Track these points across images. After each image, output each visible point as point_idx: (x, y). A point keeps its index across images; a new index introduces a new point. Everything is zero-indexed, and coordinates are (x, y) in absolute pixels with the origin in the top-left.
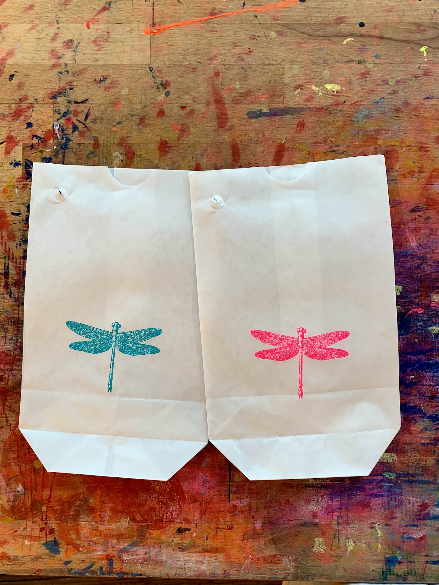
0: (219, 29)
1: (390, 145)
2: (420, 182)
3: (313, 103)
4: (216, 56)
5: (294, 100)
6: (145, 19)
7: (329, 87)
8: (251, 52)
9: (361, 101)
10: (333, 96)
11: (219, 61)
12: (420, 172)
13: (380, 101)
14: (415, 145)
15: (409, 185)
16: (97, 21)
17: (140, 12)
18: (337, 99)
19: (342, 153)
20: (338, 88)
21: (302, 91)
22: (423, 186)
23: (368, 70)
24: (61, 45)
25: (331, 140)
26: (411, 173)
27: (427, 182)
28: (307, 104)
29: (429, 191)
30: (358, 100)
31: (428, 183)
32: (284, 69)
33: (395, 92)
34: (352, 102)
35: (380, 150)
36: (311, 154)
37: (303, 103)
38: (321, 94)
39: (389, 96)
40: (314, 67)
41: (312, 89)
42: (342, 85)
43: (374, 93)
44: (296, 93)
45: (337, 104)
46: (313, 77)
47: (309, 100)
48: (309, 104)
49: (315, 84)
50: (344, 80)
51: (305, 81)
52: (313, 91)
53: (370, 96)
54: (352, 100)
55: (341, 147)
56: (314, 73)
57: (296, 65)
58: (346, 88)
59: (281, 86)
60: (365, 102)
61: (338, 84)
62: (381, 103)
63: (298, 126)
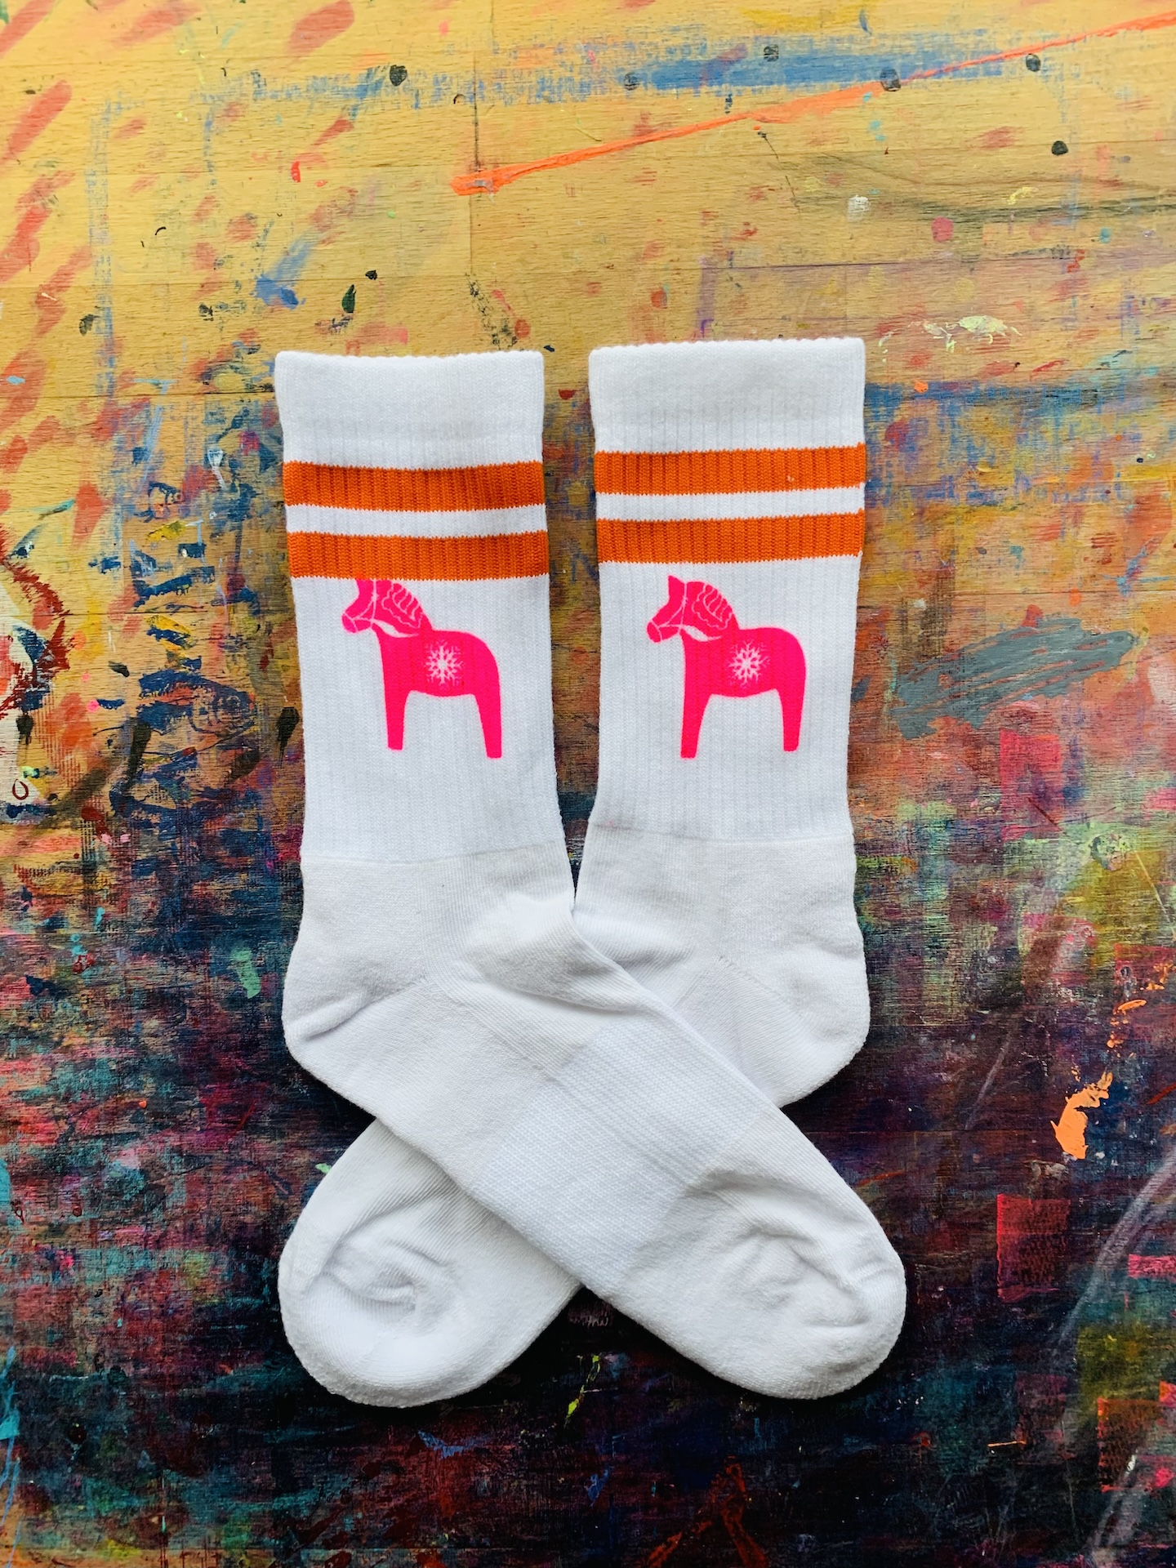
0: (661, 171)
1: (1145, 483)
3: (928, 370)
4: (654, 249)
5: (876, 365)
6: (454, 150)
7: (969, 323)
8: (751, 233)
9: (1062, 362)
10: (985, 349)
11: (661, 262)
13: (1116, 359)
16: (319, 159)
17: (439, 133)
18: (995, 357)
19: (1014, 508)
20: (996, 325)
21: (896, 337)
23: (1079, 275)
24: (222, 230)
25: (981, 474)
28: (913, 373)
30: (1053, 357)
32: (845, 278)
33: (1157, 334)
34: (1038, 364)
35: (1119, 496)
36: (927, 514)
37: (900, 372)
38: (950, 344)
39: (1141, 346)
40: (929, 269)
41: (926, 333)
42: (1008, 318)
43: (1098, 339)
44: (880, 344)
45: (996, 370)
46: (927, 299)
47: (916, 362)
48: (918, 373)
49: (933, 318)
50: (1014, 304)
51: (906, 309)
52: (928, 337)
53: (1086, 348)
54: (1036, 358)
55: (1011, 491)
56: (930, 288)
57: (878, 267)
58: (1021, 327)
59: (838, 325)
60: (1074, 363)
61: (998, 316)
62: (1118, 365)
63: (888, 437)
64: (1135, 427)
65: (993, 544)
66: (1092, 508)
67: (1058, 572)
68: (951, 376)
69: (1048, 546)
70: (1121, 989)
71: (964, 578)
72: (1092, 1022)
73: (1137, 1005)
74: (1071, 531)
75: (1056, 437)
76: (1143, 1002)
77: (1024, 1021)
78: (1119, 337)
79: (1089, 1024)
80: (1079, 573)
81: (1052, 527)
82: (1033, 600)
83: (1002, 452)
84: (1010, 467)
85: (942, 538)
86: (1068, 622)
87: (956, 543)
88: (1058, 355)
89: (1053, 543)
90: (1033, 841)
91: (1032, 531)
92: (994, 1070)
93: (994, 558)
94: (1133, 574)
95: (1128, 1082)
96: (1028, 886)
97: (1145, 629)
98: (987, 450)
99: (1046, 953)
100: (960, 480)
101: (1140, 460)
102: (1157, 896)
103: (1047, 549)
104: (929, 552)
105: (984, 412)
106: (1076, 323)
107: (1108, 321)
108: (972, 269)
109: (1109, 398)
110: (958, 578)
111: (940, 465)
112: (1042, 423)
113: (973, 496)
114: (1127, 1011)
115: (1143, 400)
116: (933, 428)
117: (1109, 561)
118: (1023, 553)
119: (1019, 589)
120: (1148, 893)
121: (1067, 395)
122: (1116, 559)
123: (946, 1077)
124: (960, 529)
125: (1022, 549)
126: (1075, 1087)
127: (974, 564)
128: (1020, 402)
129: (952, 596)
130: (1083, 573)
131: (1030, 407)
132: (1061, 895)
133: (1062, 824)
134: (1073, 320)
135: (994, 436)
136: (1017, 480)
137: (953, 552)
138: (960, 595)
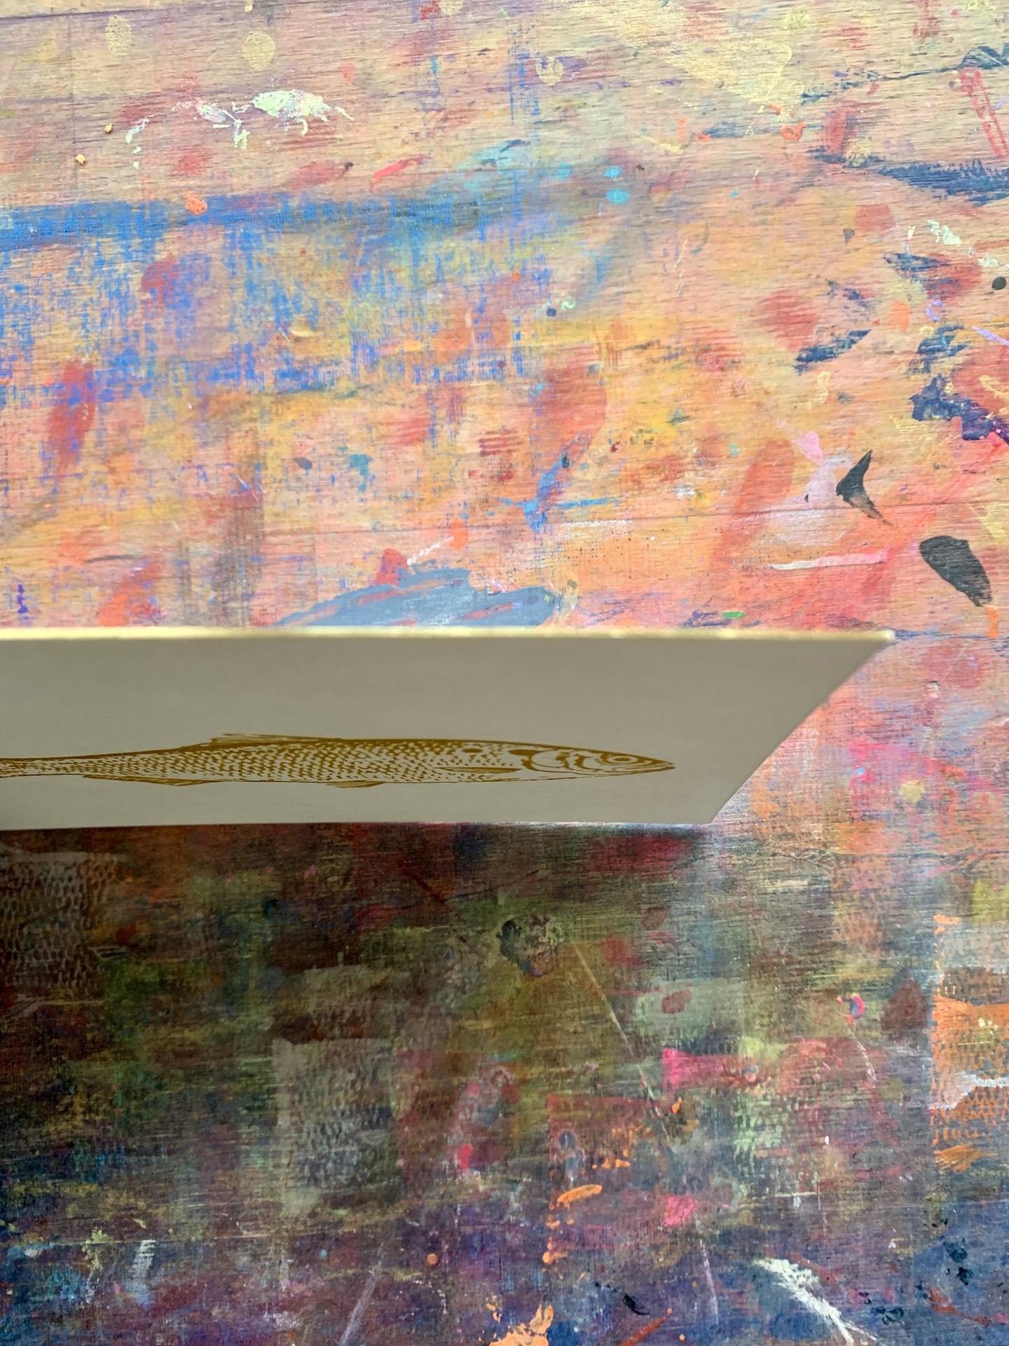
1: (561, 349)
2: (706, 502)
3: (207, 178)
5: (124, 172)
7: (271, 102)
9: (420, 160)
10: (296, 142)
12: (707, 457)
13: (505, 154)
14: (673, 340)
15: (659, 522)
18: (313, 155)
19: (352, 394)
20: (311, 105)
21: (154, 128)
22: (723, 521)
23: (439, 24)
25: (298, 340)
26: (669, 469)
27: (742, 502)
28: (183, 184)
29: (752, 544)
30: (405, 154)
31: (745, 508)
32: (69, 35)
33: (566, 116)
34: (381, 164)
35: (520, 370)
36: (213, 405)
37: (162, 183)
38: (241, 137)
39: (544, 133)
40: (201, 19)
41: (201, 119)
42: (331, 94)
43: (475, 122)
44: (129, 138)
45: (314, 176)
46: (200, 66)
47: (187, 165)
48: (191, 183)
49: (212, 95)
50: (338, 71)
51: (168, 83)
52: (204, 126)
53: (457, 137)
54: (378, 155)
55: (346, 367)
56: (205, 48)
57: (120, 18)
58: (352, 107)
59: (60, 109)
60: (439, 163)
61: (314, 90)
62: (508, 163)
63: (146, 285)
64: (542, 260)
65: (321, 451)
66: (479, 389)
67: (428, 495)
68: (244, 186)
69: (412, 454)
70: (561, 1169)
71: (278, 508)
72: (517, 1223)
73: (588, 1194)
74: (445, 429)
75: (415, 278)
76: (597, 1189)
77: (404, 1224)
78: (507, 119)
79: (511, 1226)
80: (461, 497)
81: (416, 422)
82: (392, 541)
83: (328, 304)
84: (344, 328)
85: (240, 446)
86: (448, 574)
87: (262, 451)
88: (412, 150)
89: (419, 448)
90: (408, 930)
91: (384, 430)
92: (358, 1308)
93: (323, 474)
94: (548, 493)
95: (580, 1322)
96: (402, 1005)
97: (573, 585)
98: (307, 304)
99: (436, 1114)
100: (264, 350)
101: (551, 312)
102: (613, 1015)
103: (409, 458)
104: (218, 465)
105: (299, 243)
106: (440, 100)
107: (487, 95)
108: (270, 19)
109: (497, 216)
110: (267, 508)
111: (231, 328)
112: (391, 256)
113: (284, 375)
114: (572, 1204)
115: (551, 217)
116: (218, 270)
117: (509, 476)
118: (372, 467)
119: (367, 524)
120: (596, 1010)
121: (430, 213)
122: (520, 471)
123: (282, 1320)
124: (269, 430)
125: (367, 460)
126: (494, 1331)
127: (293, 484)
128: (355, 226)
129: (260, 537)
130: (470, 497)
131: (371, 232)
132: (455, 1017)
133: (453, 902)
134: (434, 95)
135: (317, 280)
136: (355, 348)
137: (258, 467)
138: (273, 534)
